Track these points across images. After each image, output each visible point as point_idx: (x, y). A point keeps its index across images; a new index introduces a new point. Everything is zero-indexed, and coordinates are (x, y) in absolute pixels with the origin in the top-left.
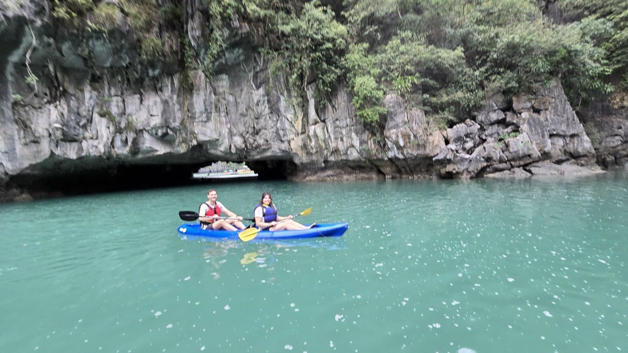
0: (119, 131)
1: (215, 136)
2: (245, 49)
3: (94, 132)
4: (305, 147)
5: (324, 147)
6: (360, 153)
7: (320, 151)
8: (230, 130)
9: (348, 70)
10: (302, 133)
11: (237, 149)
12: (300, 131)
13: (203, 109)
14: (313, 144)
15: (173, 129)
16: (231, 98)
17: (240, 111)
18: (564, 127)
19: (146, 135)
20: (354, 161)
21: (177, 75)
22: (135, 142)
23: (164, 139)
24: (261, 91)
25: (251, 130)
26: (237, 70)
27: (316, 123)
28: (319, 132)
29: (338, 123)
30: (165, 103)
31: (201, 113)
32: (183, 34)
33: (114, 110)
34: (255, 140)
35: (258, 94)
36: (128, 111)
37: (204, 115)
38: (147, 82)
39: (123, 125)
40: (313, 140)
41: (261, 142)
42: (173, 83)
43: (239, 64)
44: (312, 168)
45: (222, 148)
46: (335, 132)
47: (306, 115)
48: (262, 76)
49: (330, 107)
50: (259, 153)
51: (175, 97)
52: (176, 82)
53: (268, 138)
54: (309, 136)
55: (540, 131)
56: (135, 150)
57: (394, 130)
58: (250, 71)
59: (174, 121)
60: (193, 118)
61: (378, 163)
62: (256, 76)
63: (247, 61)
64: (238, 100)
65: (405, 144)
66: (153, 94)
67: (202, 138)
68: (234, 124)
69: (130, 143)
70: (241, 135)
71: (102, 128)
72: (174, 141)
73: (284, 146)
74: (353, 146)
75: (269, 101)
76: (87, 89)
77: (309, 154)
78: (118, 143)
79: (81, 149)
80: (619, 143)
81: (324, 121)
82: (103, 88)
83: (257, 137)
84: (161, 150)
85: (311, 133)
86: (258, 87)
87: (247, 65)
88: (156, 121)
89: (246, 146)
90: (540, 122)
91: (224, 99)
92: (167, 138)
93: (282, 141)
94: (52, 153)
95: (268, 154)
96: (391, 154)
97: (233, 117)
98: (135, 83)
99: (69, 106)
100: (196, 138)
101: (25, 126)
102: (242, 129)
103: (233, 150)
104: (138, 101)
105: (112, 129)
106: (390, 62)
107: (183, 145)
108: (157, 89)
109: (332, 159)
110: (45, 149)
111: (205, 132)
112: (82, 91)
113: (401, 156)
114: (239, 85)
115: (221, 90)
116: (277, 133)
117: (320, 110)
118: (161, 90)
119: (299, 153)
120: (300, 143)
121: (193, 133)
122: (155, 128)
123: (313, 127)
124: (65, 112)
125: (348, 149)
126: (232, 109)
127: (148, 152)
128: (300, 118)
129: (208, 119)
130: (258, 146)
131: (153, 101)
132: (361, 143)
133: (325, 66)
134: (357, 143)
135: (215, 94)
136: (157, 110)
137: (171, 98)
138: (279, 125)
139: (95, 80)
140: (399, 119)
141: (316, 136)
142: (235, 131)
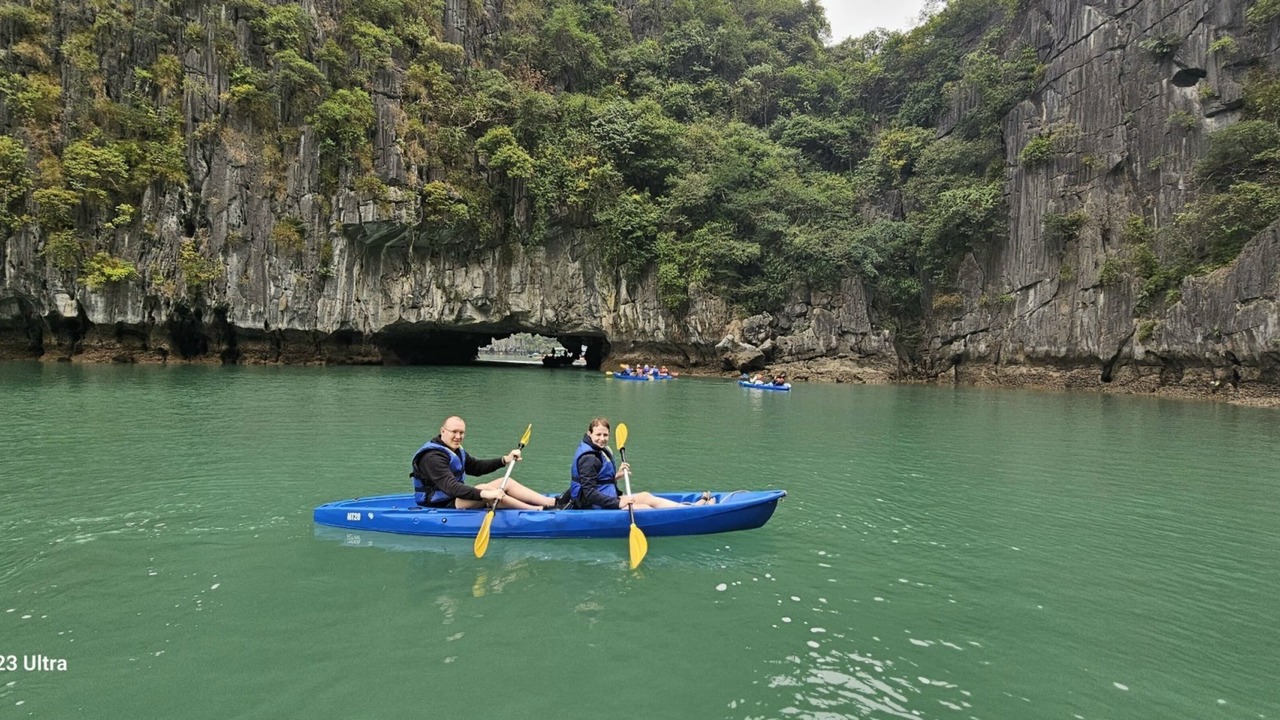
0: (449, 301)
1: (527, 308)
2: (563, 227)
3: (430, 301)
4: (615, 325)
5: (633, 327)
6: (666, 334)
7: (629, 331)
8: (543, 301)
9: (657, 256)
10: (615, 311)
11: (548, 322)
12: (612, 308)
13: (518, 281)
14: (623, 323)
15: (491, 301)
16: (547, 270)
17: (554, 284)
18: (853, 326)
19: (469, 305)
20: (661, 343)
21: (499, 249)
22: (460, 311)
23: (482, 309)
24: (577, 264)
25: (564, 304)
26: (555, 242)
27: (626, 303)
28: (629, 311)
29: (646, 304)
30: (486, 275)
31: (517, 284)
32: (508, 214)
33: (447, 283)
34: (567, 314)
35: (574, 267)
36: (456, 283)
37: (519, 287)
38: (472, 255)
39: (452, 296)
40: (623, 319)
41: (574, 316)
42: (494, 256)
43: (557, 237)
44: (622, 347)
45: (533, 320)
46: (643, 313)
47: (618, 293)
48: (579, 250)
49: (640, 289)
50: (570, 328)
51: (495, 269)
52: (497, 255)
53: (581, 312)
54: (619, 316)
55: (828, 327)
56: (459, 318)
57: (694, 317)
58: (567, 244)
59: (493, 292)
60: (509, 289)
61: (683, 347)
62: (572, 250)
63: (565, 235)
64: (554, 272)
65: (703, 330)
66: (477, 266)
67: (515, 309)
68: (547, 297)
69: (456, 313)
70: (553, 308)
71: (438, 297)
72: (490, 310)
73: (595, 323)
74: (659, 329)
75: (584, 275)
76: (428, 263)
77: (619, 333)
78: (447, 311)
79: (419, 314)
80: (940, 345)
81: (633, 302)
82: (439, 263)
83: (570, 311)
84: (479, 319)
85: (621, 312)
86: (574, 261)
87: (565, 237)
88: (479, 292)
89: (557, 319)
90: (831, 319)
91: (540, 270)
92: (484, 307)
93: (595, 318)
94: (400, 317)
95: (580, 329)
96: (693, 339)
97: (547, 289)
98: (463, 257)
99: (415, 278)
100: (509, 309)
101: (386, 294)
102: (555, 301)
103: (544, 324)
104: (464, 273)
105: (444, 299)
106: (695, 252)
107: (497, 315)
108: (480, 262)
109: (640, 339)
110: (396, 312)
111: (519, 303)
112: (424, 265)
113: (702, 342)
114: (556, 257)
115: (537, 261)
116: (590, 307)
117: (631, 291)
118: (483, 263)
119: (610, 331)
120: (611, 322)
121: (507, 304)
122: (477, 299)
123: (623, 307)
124: (413, 284)
125: (654, 331)
126: (547, 282)
127: (468, 320)
128: (614, 295)
129: (523, 291)
130: (570, 320)
131: (477, 273)
132: (667, 326)
133: (635, 251)
134: (662, 326)
135: (531, 266)
136: (479, 283)
137: (492, 270)
138: (592, 301)
139: (435, 256)
140: (698, 306)
141: (625, 316)
142: (547, 303)
